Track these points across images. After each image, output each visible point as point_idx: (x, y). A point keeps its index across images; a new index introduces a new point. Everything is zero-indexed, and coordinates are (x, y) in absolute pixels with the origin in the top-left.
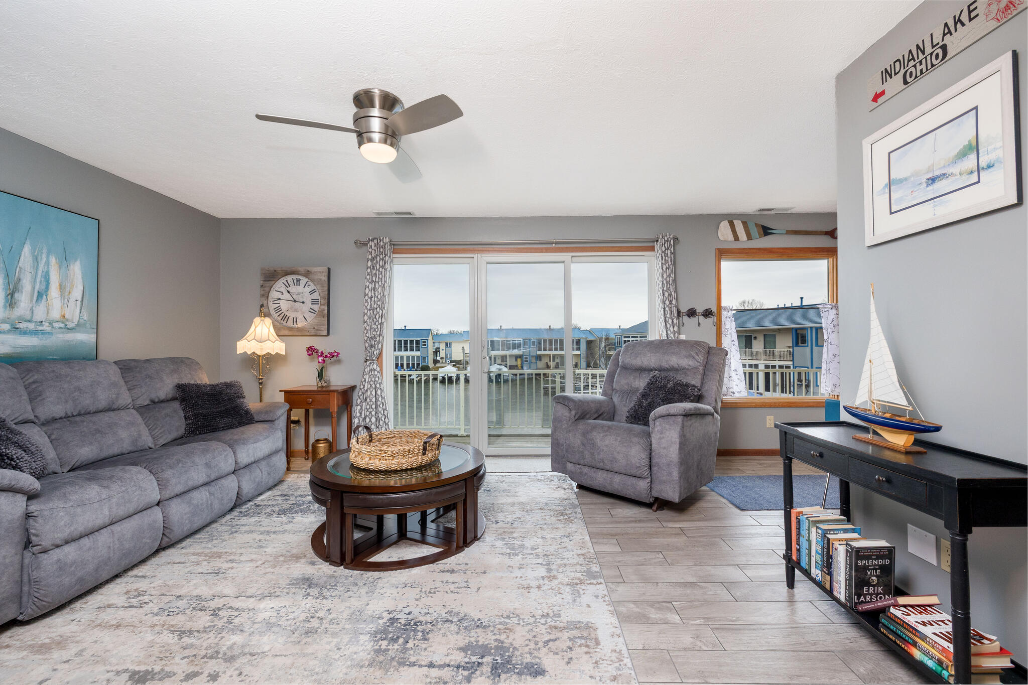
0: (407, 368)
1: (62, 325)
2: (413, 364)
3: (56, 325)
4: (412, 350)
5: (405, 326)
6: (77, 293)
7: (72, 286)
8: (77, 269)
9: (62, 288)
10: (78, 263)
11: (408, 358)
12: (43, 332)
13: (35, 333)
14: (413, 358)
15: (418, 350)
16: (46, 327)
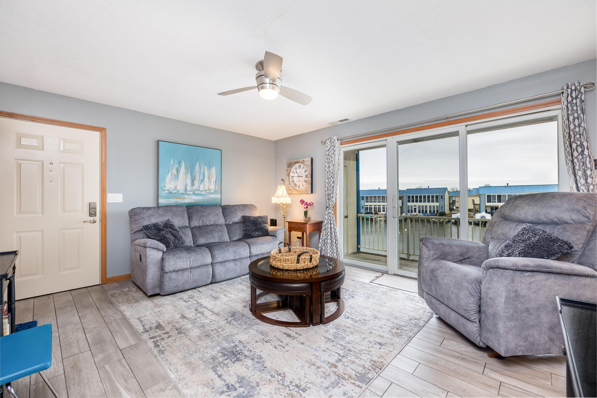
0: (430, 213)
1: (209, 192)
2: (434, 211)
3: (207, 192)
4: (433, 201)
5: (428, 187)
6: (213, 180)
7: (212, 177)
8: (213, 170)
9: (209, 178)
10: (214, 168)
11: (430, 207)
12: (203, 195)
13: (200, 195)
14: (434, 207)
15: (437, 201)
16: (204, 193)
